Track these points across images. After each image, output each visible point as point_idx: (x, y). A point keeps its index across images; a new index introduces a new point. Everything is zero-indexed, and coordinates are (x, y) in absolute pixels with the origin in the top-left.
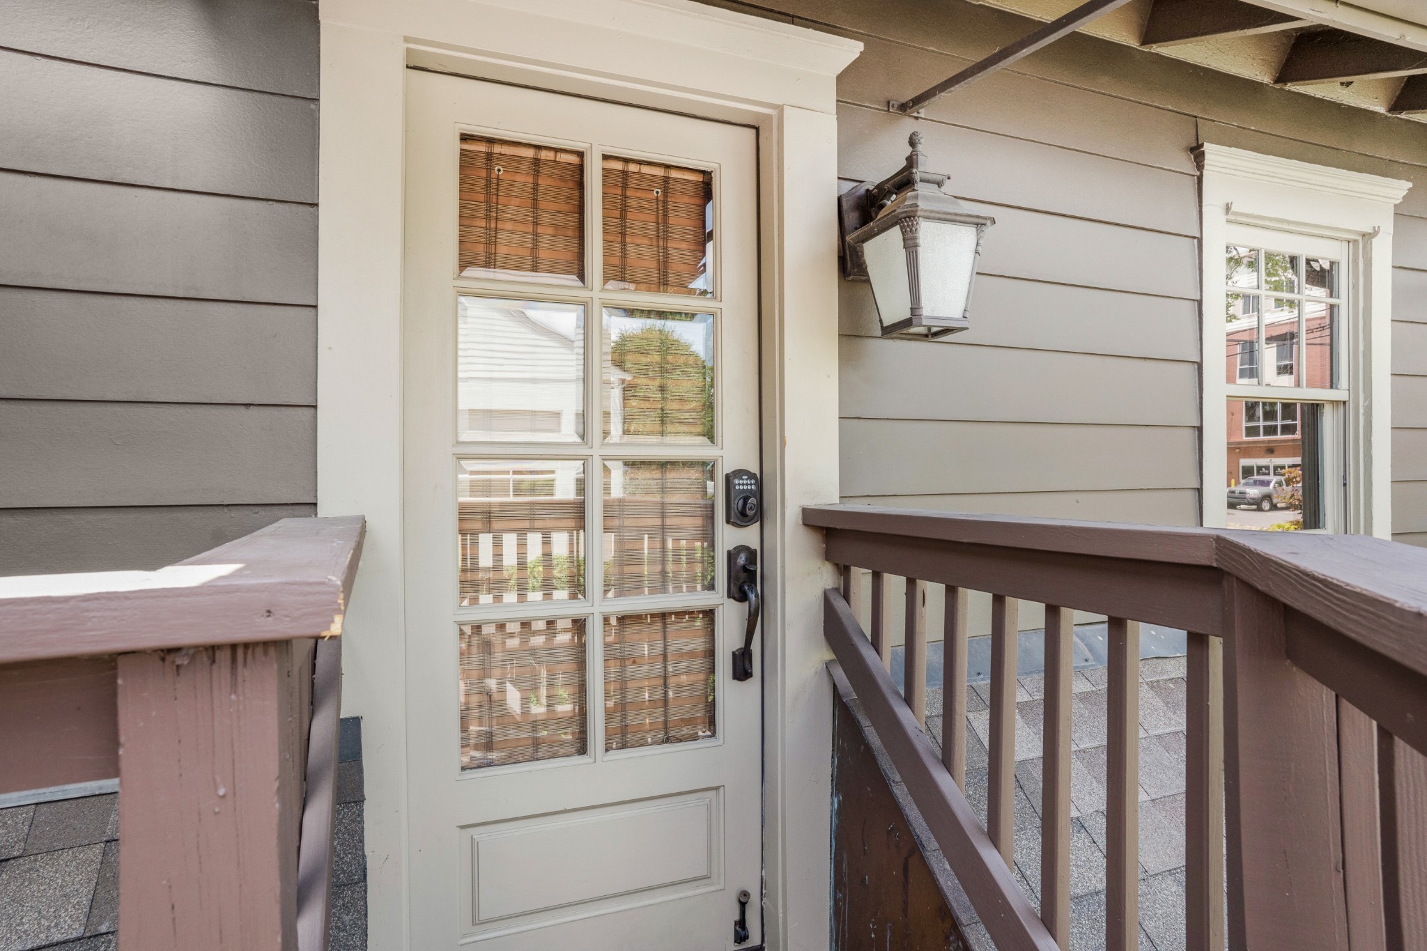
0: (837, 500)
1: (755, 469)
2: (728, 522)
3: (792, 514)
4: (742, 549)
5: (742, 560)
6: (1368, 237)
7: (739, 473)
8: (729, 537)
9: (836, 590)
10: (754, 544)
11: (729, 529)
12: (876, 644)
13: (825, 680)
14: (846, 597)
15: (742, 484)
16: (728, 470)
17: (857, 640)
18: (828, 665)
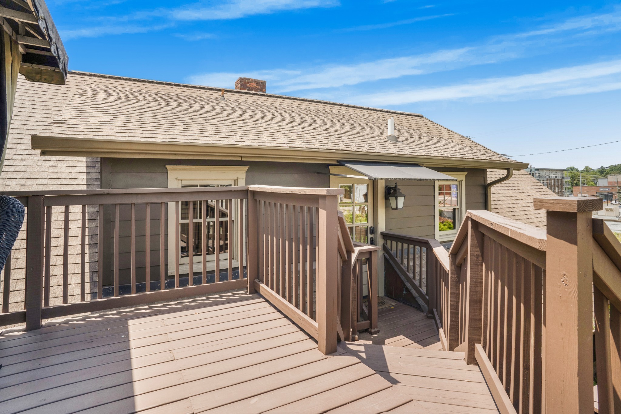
0: (384, 231)
1: (373, 226)
2: (370, 234)
3: (379, 233)
4: (371, 238)
5: (372, 239)
6: (462, 181)
7: (371, 227)
8: (370, 236)
9: (385, 243)
10: (373, 237)
11: (370, 235)
12: (391, 250)
13: (383, 256)
14: (386, 244)
15: (372, 229)
16: (370, 227)
17: (389, 250)
18: (384, 254)
